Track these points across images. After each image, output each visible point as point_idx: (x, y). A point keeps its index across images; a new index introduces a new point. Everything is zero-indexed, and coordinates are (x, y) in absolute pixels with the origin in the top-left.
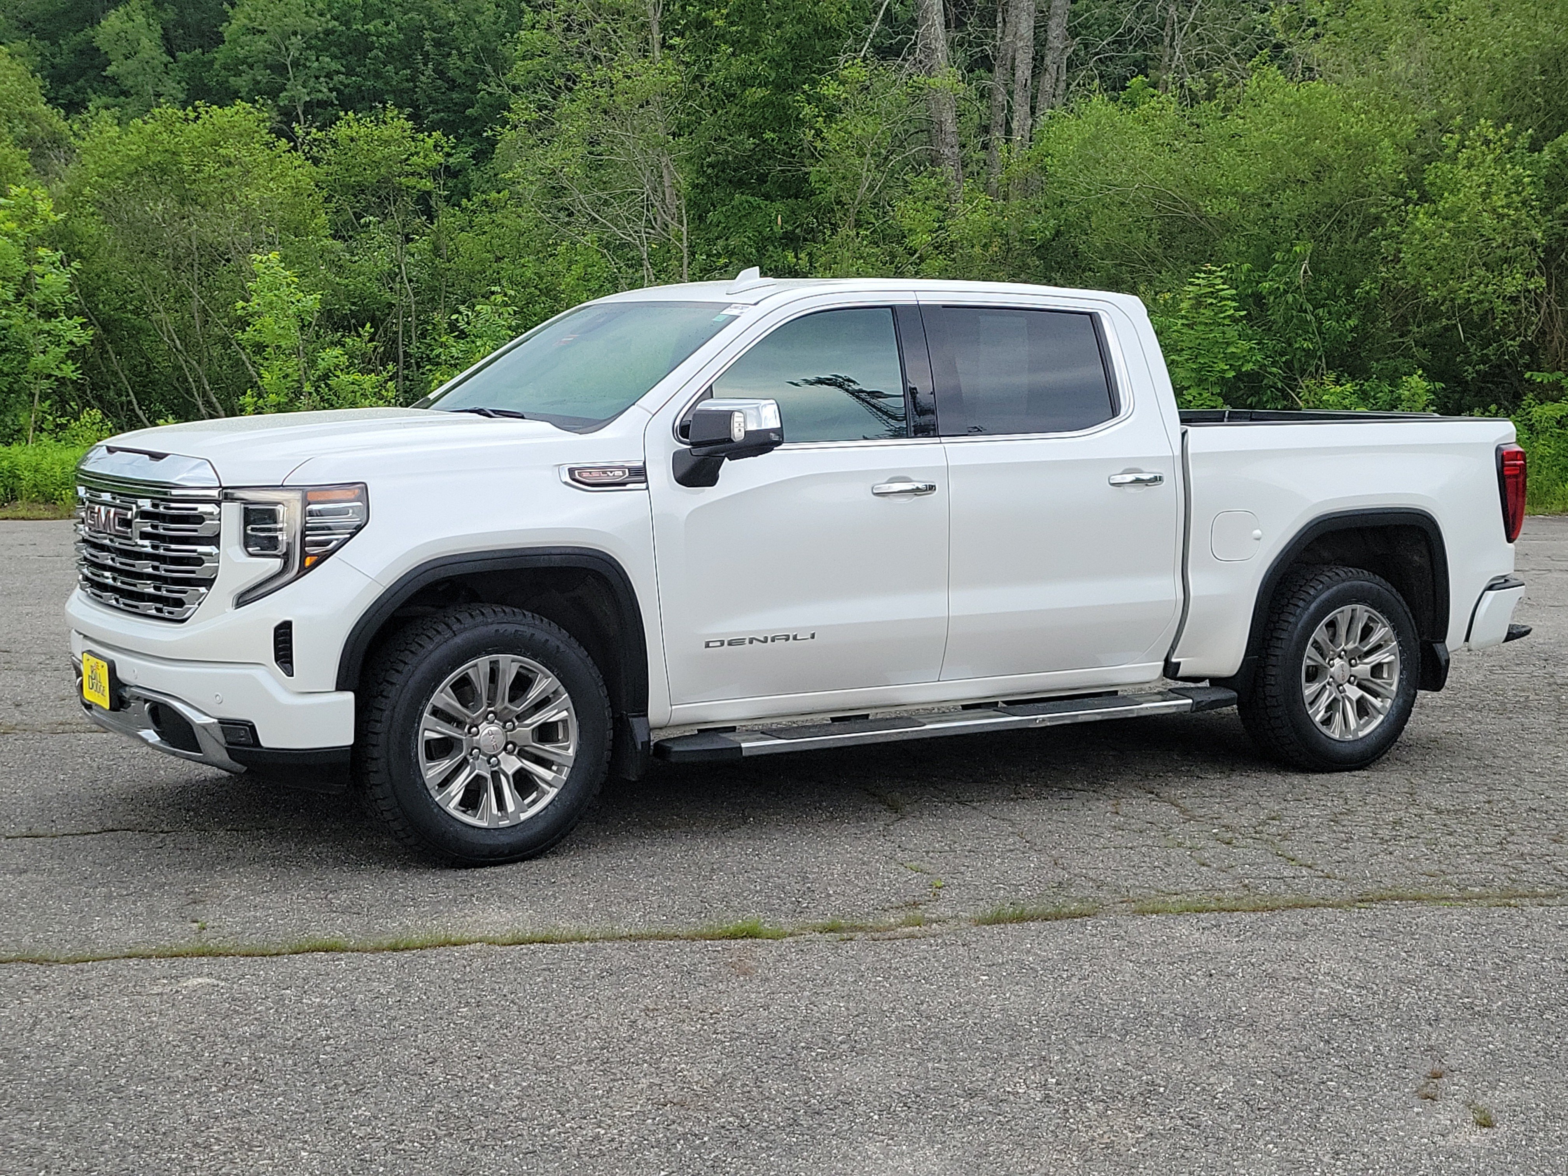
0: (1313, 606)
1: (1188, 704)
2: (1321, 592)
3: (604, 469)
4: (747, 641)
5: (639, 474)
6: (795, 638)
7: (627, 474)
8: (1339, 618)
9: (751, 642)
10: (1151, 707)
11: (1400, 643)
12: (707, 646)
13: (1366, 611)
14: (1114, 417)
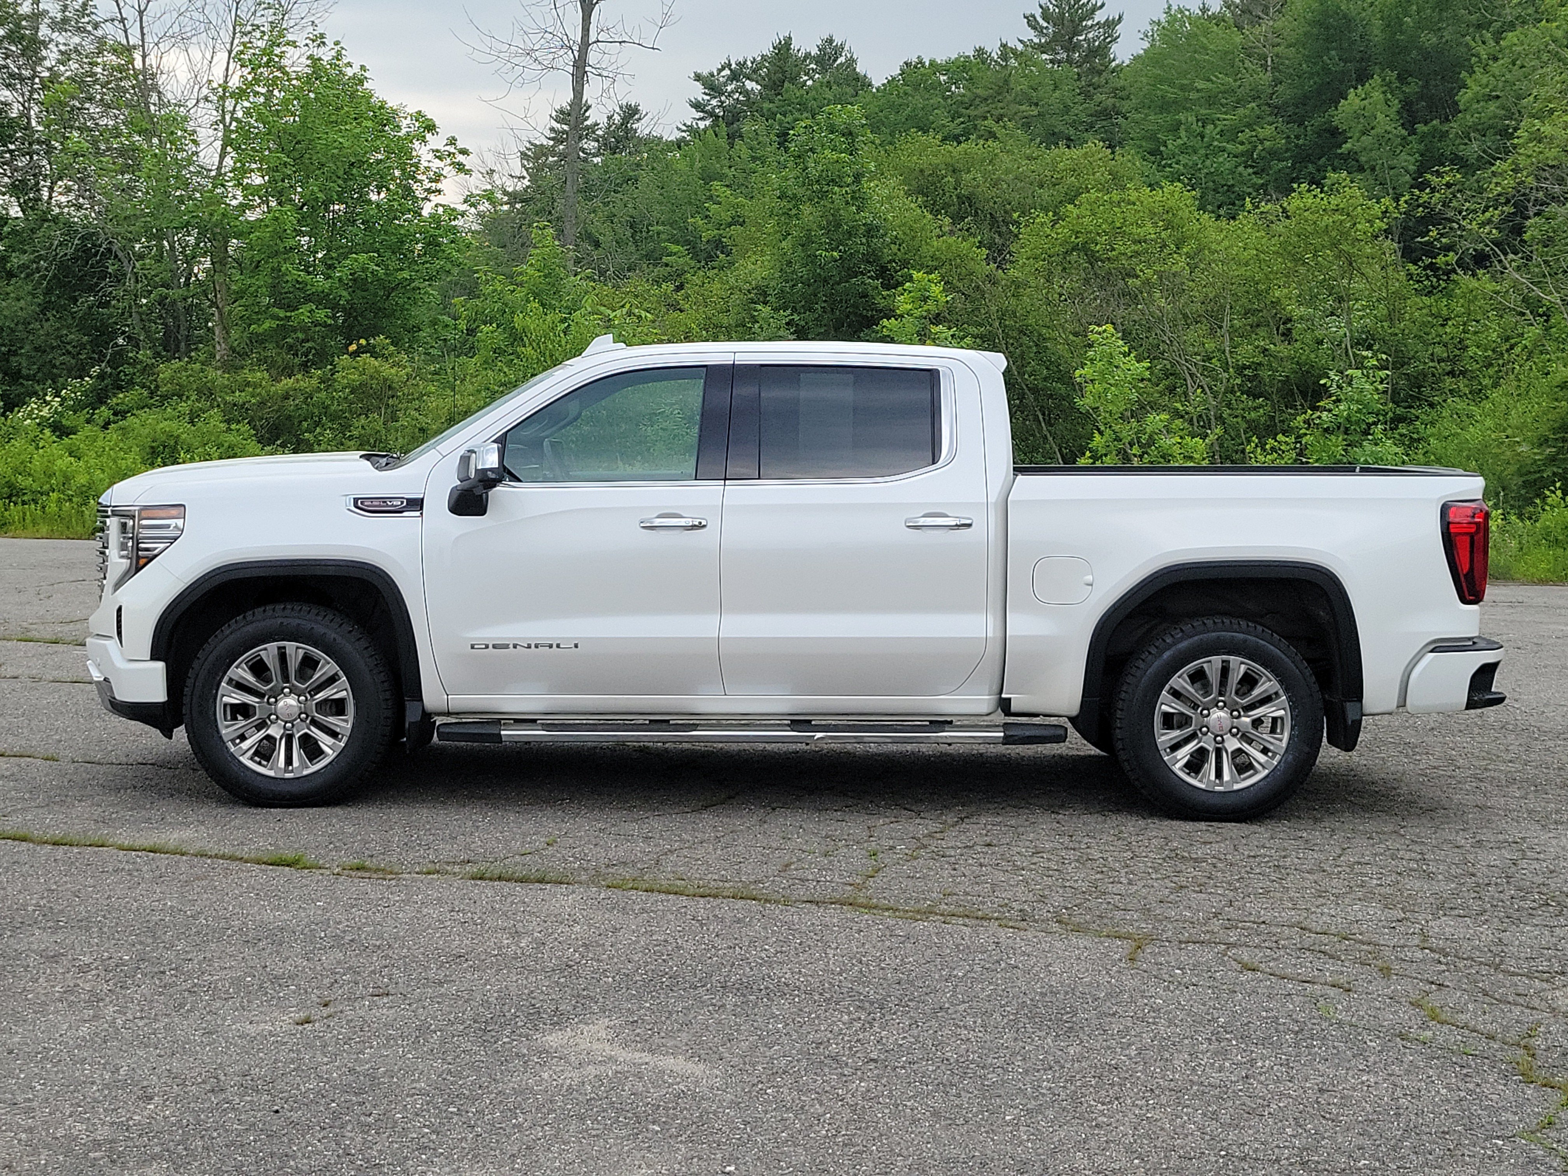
0: (1167, 655)
1: (999, 737)
2: (1182, 639)
3: (384, 499)
4: (511, 646)
5: (416, 504)
6: (558, 646)
7: (405, 504)
8: (1206, 669)
9: (515, 646)
10: (951, 737)
11: (1289, 699)
12: (472, 647)
13: (1242, 663)
14: (933, 463)
